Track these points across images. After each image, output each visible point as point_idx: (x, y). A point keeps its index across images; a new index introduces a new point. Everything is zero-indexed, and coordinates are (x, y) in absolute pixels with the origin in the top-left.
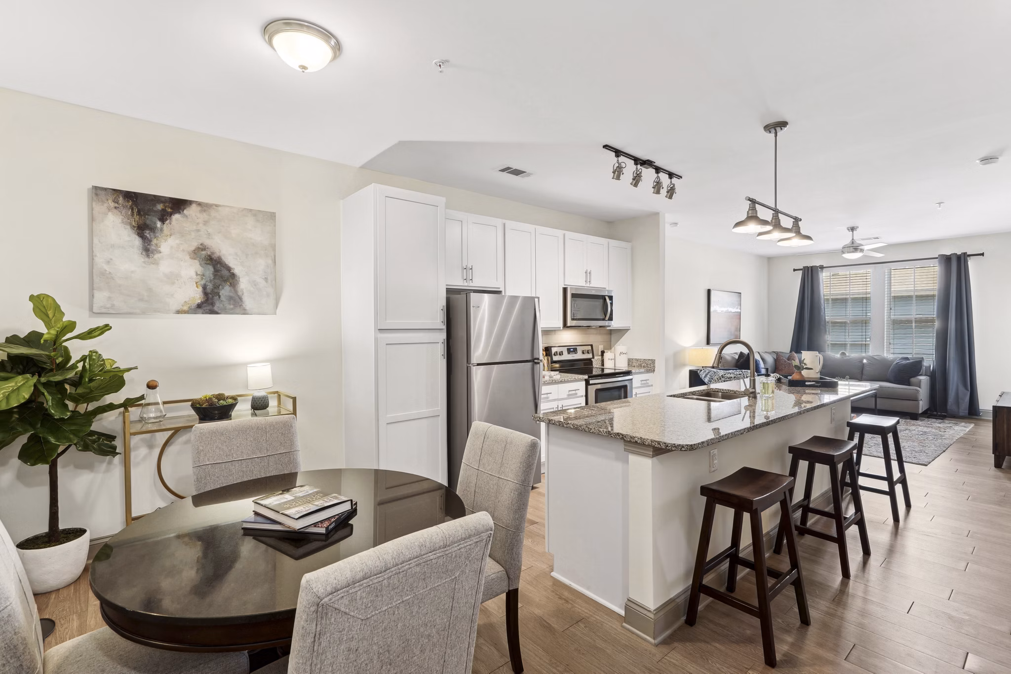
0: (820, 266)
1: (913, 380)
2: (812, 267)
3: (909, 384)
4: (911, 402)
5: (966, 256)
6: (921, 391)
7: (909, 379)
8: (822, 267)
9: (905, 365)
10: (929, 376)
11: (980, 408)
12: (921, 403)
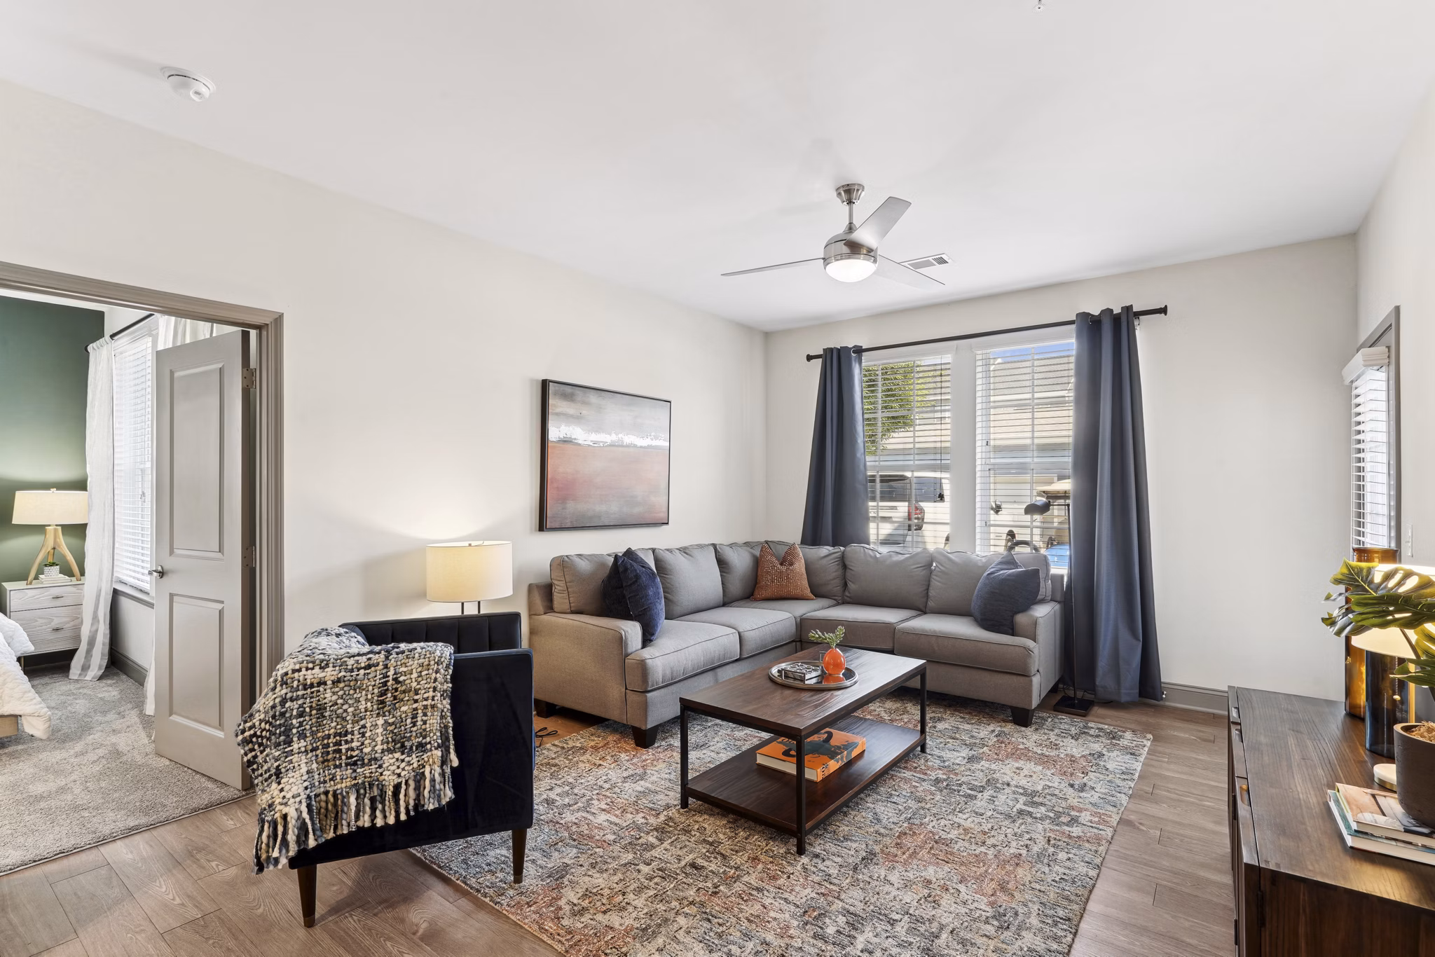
0: (855, 347)
1: (1021, 619)
2: (839, 350)
3: (1012, 631)
4: (1015, 678)
5: (1131, 315)
6: (1036, 651)
7: (1013, 617)
8: (859, 351)
9: (1005, 581)
10: (1059, 602)
11: (1163, 680)
12: (1036, 680)
